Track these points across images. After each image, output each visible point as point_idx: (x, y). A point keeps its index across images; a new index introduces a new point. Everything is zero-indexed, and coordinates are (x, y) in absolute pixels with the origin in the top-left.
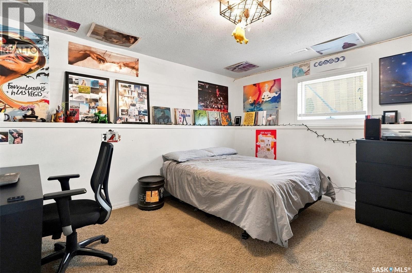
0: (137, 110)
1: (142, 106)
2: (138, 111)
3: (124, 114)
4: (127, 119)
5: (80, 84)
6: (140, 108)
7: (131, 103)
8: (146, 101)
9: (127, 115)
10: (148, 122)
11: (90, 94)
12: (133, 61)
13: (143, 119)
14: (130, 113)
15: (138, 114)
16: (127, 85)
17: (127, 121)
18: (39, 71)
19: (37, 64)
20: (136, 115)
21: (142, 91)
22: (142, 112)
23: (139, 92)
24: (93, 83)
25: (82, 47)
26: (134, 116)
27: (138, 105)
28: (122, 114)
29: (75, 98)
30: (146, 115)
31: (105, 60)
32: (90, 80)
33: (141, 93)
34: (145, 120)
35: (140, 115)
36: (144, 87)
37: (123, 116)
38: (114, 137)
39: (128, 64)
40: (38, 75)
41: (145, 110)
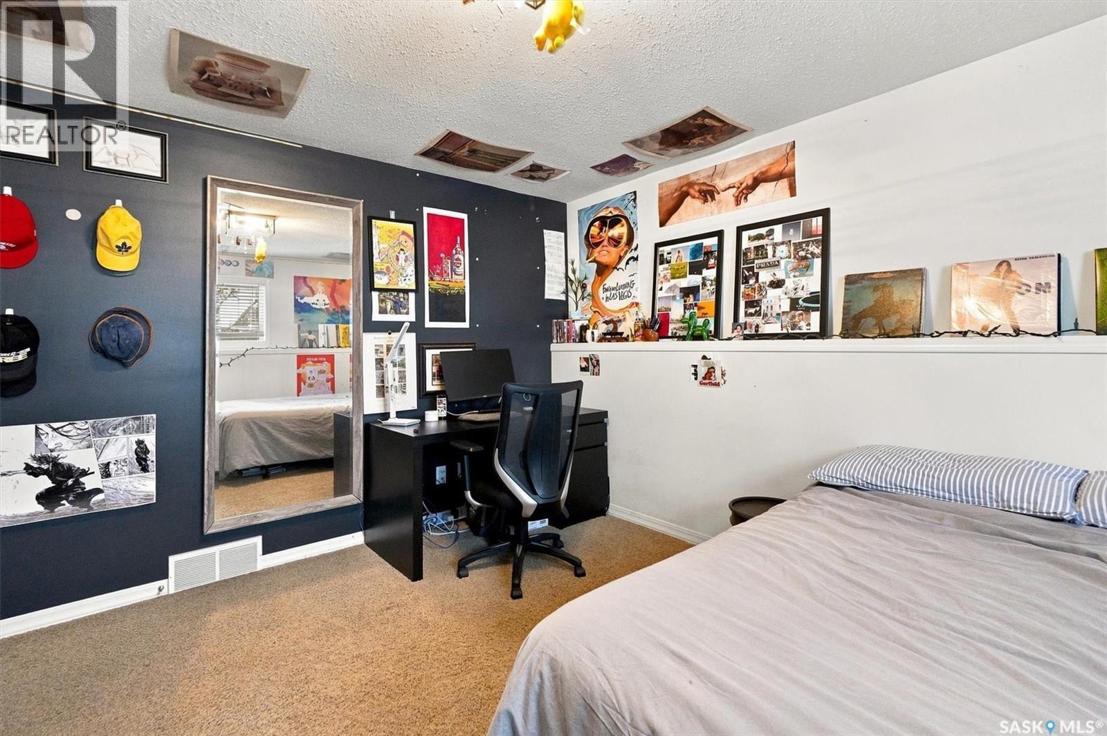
0: (786, 297)
1: (803, 281)
2: (789, 300)
3: (751, 315)
4: (757, 326)
5: (673, 262)
6: (795, 289)
7: (772, 278)
8: (818, 262)
9: (760, 315)
10: (818, 331)
11: (686, 277)
12: (778, 156)
13: (803, 324)
14: (767, 307)
15: (788, 310)
16: (763, 231)
17: (757, 331)
18: (629, 256)
19: (626, 245)
20: (783, 313)
21: (808, 234)
22: (801, 302)
23: (797, 241)
24: (696, 251)
25: (676, 182)
26: (778, 314)
27: (789, 284)
28: (747, 315)
29: (666, 292)
30: (815, 309)
31: (713, 189)
32: (688, 246)
33: (804, 242)
34: (809, 324)
35: (793, 312)
36: (814, 220)
37: (749, 320)
38: (713, 374)
39: (766, 171)
40: (627, 263)
41: (811, 293)
